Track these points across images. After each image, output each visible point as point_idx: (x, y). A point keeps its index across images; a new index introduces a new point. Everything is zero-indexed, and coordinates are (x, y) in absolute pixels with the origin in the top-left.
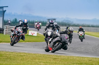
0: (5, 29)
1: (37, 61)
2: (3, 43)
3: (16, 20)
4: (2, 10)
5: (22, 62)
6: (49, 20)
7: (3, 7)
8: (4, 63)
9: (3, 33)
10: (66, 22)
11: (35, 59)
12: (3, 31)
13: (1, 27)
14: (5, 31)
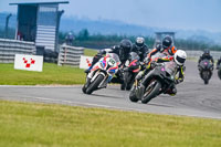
0: (61, 54)
1: (130, 127)
2: (56, 86)
3: (86, 32)
4: (55, 10)
5: (96, 130)
6: (159, 34)
7: (58, 3)
8: (57, 132)
9: (56, 62)
10: (199, 41)
11: (126, 124)
12: (56, 57)
13: (53, 49)
14: (60, 58)
